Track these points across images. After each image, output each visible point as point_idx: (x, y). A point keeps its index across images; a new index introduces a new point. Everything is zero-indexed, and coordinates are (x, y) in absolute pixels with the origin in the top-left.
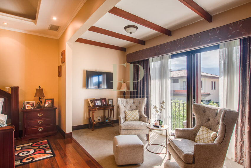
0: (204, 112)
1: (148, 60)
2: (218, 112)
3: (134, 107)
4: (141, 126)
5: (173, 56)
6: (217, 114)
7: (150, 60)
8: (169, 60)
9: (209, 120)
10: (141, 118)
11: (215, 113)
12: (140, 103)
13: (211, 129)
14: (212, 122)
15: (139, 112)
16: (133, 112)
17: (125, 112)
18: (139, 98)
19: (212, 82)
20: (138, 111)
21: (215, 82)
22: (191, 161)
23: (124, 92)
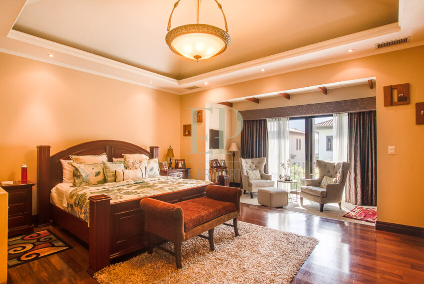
0: (325, 166)
1: (265, 121)
2: (336, 165)
3: (254, 167)
4: (268, 183)
5: (291, 119)
6: (334, 167)
7: (268, 120)
8: (288, 121)
9: (329, 171)
10: (262, 177)
11: (333, 166)
12: (259, 162)
13: (331, 177)
14: (332, 172)
15: (260, 171)
16: (254, 172)
17: (247, 172)
18: (258, 158)
19: (297, 140)
20: (258, 170)
21: (300, 140)
22: (325, 196)
23: (234, 152)
